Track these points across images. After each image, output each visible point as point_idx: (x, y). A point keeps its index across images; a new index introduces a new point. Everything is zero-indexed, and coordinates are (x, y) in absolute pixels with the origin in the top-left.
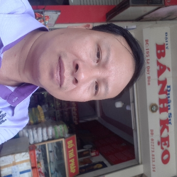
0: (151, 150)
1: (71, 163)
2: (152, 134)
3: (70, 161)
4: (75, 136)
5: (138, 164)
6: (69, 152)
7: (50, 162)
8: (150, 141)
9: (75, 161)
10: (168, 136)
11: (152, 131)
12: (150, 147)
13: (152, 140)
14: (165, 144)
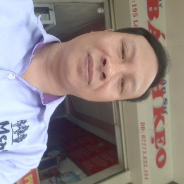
0: (141, 150)
2: (143, 128)
3: (26, 178)
8: (141, 138)
10: (164, 130)
11: (143, 124)
12: (141, 147)
13: (144, 137)
14: (161, 141)
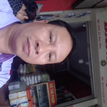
0: (102, 89)
1: (52, 97)
2: (103, 79)
3: (51, 96)
4: (54, 80)
5: (94, 98)
6: (51, 90)
7: (39, 96)
8: (101, 84)
9: (55, 96)
11: (102, 77)
12: (102, 88)
13: (103, 83)
